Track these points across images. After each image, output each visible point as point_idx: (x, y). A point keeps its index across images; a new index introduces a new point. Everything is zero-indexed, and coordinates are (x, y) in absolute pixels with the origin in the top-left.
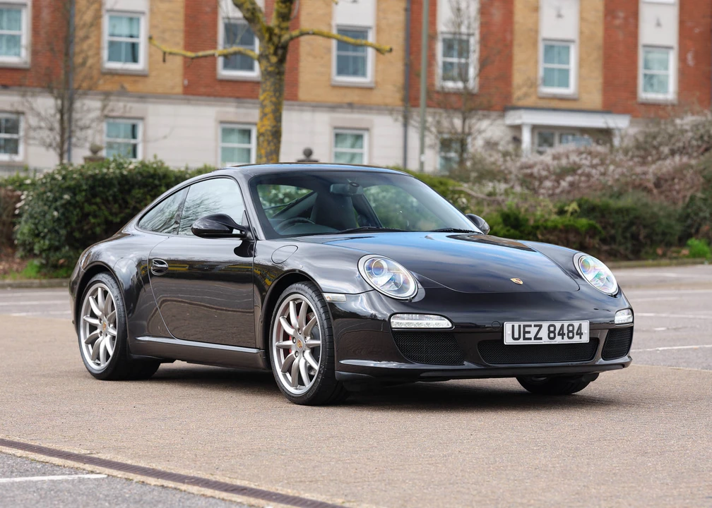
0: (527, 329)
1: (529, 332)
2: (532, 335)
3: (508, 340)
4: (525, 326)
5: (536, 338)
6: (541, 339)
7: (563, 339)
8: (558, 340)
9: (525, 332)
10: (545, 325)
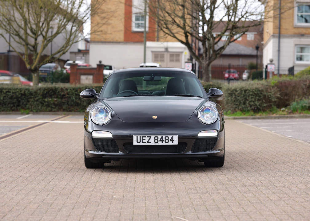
0: (144, 138)
1: (145, 140)
2: (146, 141)
3: (135, 143)
4: (142, 137)
5: (148, 142)
6: (151, 142)
7: (162, 142)
8: (160, 143)
9: (143, 140)
10: (153, 137)
